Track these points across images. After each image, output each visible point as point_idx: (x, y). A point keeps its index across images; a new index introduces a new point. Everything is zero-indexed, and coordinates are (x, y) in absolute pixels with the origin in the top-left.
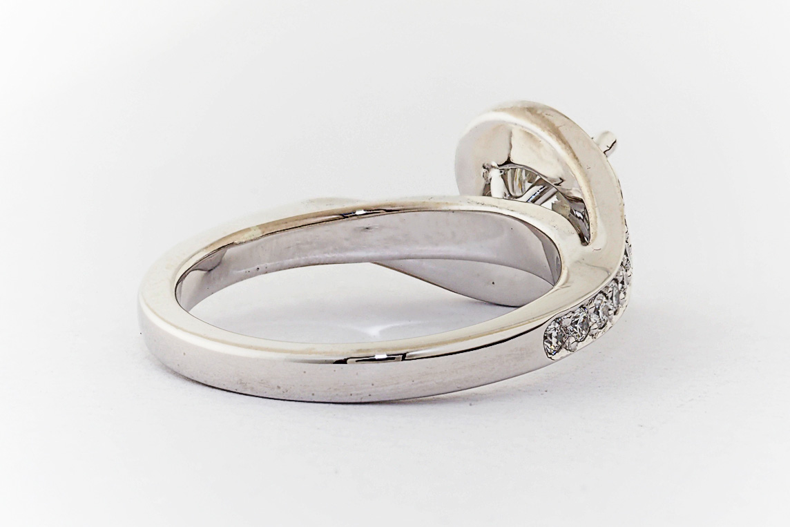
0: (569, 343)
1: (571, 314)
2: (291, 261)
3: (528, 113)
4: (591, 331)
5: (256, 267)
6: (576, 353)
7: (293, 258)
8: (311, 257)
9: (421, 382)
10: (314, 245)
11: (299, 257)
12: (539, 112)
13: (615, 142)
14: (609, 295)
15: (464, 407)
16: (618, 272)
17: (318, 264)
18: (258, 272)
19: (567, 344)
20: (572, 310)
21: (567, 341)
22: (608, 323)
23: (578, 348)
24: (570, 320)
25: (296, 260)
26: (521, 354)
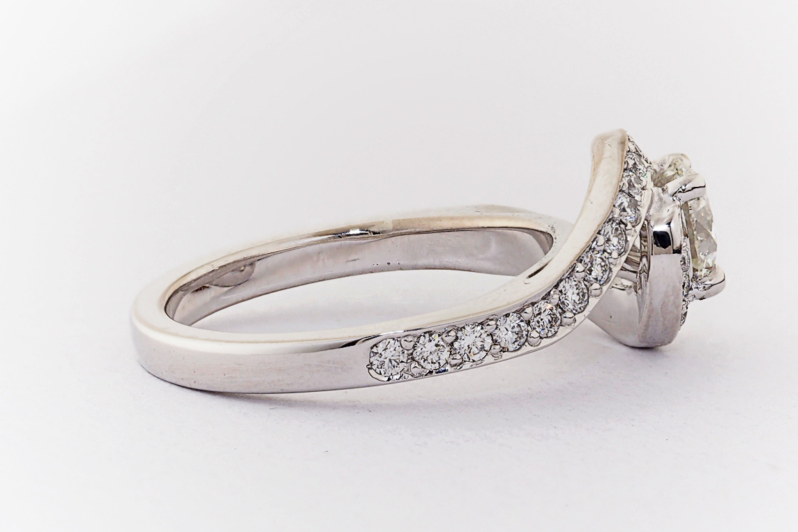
9: (232, 378)
18: (389, 268)
26: (335, 367)
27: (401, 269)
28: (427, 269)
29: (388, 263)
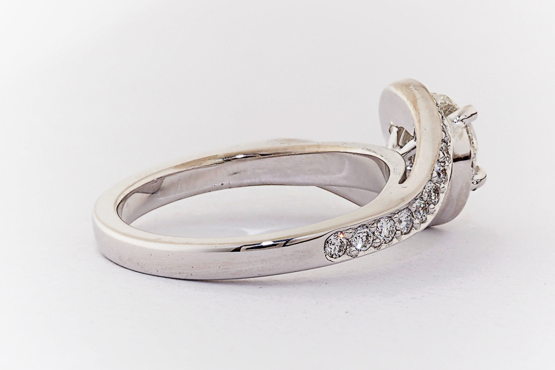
0: (350, 251)
1: (352, 231)
2: (248, 181)
7: (249, 179)
9: (225, 269)
10: (266, 170)
11: (255, 179)
12: (411, 88)
13: (476, 113)
16: (411, 204)
17: (270, 185)
18: (222, 187)
19: (348, 252)
20: (353, 227)
23: (359, 255)
25: (253, 181)
26: (304, 255)
27: (230, 188)
28: (249, 186)
29: (222, 184)
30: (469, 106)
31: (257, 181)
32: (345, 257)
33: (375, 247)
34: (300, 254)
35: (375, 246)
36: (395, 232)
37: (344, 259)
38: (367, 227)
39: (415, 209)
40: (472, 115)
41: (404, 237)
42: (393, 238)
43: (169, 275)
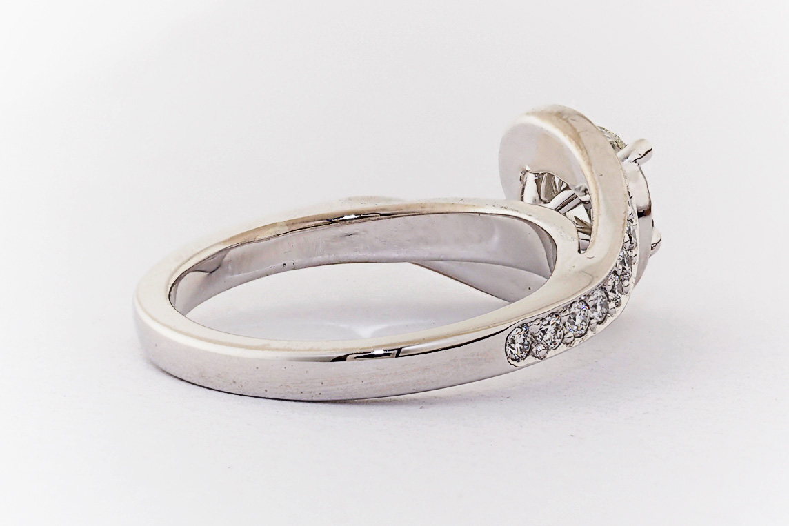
0: (537, 350)
1: (538, 322)
2: (320, 259)
3: (554, 118)
4: (565, 339)
5: (283, 263)
6: (545, 361)
7: (321, 255)
8: (342, 255)
9: (371, 383)
12: (564, 117)
13: (651, 150)
14: (591, 304)
15: (414, 410)
16: (606, 281)
18: (284, 268)
19: (535, 352)
20: (540, 316)
21: (535, 348)
22: (589, 332)
23: (548, 356)
24: (538, 327)
25: (326, 258)
26: (479, 359)
27: (294, 269)
29: (284, 265)
30: (642, 140)
31: (332, 258)
32: (530, 359)
33: (567, 344)
34: (475, 357)
35: (568, 342)
36: (590, 322)
37: (529, 362)
38: (557, 316)
39: (610, 288)
40: (647, 153)
41: (600, 328)
42: (587, 329)
43: (283, 395)
